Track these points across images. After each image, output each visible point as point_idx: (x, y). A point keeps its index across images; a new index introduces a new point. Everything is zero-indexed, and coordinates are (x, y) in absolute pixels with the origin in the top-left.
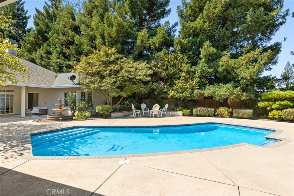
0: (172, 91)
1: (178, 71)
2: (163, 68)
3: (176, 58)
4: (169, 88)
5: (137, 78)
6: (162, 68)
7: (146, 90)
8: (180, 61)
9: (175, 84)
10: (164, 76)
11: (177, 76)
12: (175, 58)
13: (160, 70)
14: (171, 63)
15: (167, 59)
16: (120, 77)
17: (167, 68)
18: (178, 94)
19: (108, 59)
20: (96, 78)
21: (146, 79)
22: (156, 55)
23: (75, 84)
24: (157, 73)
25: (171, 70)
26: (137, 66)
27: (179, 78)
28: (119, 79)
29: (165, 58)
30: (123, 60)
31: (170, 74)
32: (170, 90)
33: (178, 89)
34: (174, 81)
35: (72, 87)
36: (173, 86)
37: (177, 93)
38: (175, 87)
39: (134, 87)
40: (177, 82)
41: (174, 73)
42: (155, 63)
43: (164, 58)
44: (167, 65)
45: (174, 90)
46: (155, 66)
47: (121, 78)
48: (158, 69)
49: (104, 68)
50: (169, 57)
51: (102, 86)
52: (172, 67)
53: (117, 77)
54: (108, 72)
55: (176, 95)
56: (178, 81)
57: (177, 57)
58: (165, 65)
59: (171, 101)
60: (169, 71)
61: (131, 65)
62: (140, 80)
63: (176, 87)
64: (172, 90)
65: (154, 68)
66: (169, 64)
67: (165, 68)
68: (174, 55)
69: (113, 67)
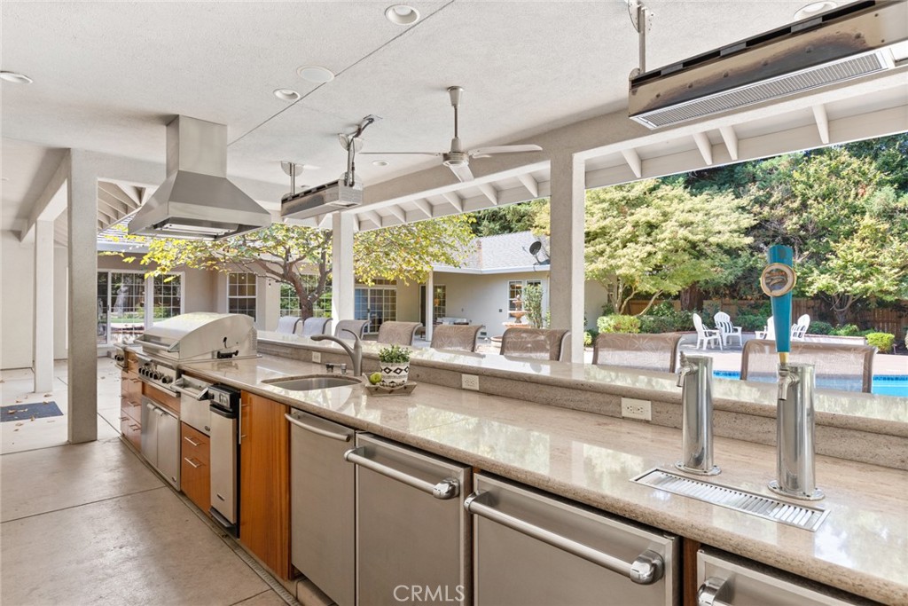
0: (823, 276)
1: (846, 211)
2: (791, 206)
3: (835, 172)
4: (811, 264)
5: (712, 240)
6: (787, 207)
7: (730, 274)
8: (849, 179)
9: (833, 253)
10: (792, 229)
11: (842, 227)
12: (832, 172)
13: (780, 211)
14: (819, 189)
15: (804, 179)
16: (664, 240)
17: (804, 205)
18: (844, 284)
19: (625, 194)
20: (601, 246)
21: (740, 243)
22: (761, 168)
23: (541, 263)
24: (767, 221)
25: (819, 212)
26: (707, 206)
27: (850, 234)
28: (662, 245)
29: (796, 175)
30: (663, 194)
31: (816, 223)
32: (812, 272)
33: (845, 267)
34: (832, 243)
35: (533, 270)
36: (827, 260)
37: (841, 281)
38: (834, 263)
39: (703, 265)
40: (841, 248)
41: (829, 218)
42: (761, 193)
43: (790, 176)
44: (803, 195)
45: (829, 271)
46: (761, 202)
47: (667, 242)
48: (772, 208)
49: (616, 220)
50: (812, 171)
51: (619, 267)
52: (824, 200)
53: (656, 240)
54: (629, 228)
55: (839, 287)
56: (848, 243)
57: (838, 167)
58: (796, 196)
59: (802, 304)
60: (810, 213)
61: (688, 205)
62: (719, 246)
63: (841, 262)
64: (822, 273)
65: (756, 209)
66: (810, 193)
67: (796, 205)
68: (829, 162)
69: (642, 214)
